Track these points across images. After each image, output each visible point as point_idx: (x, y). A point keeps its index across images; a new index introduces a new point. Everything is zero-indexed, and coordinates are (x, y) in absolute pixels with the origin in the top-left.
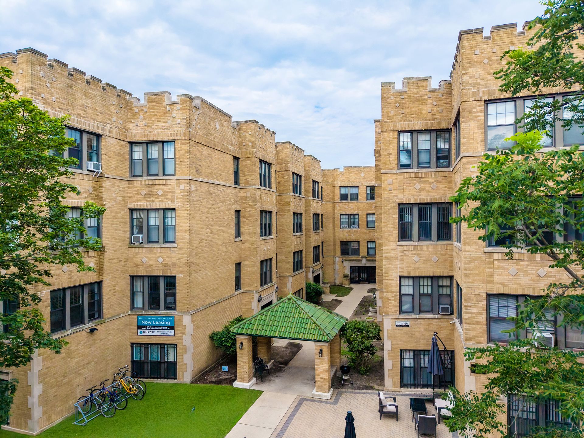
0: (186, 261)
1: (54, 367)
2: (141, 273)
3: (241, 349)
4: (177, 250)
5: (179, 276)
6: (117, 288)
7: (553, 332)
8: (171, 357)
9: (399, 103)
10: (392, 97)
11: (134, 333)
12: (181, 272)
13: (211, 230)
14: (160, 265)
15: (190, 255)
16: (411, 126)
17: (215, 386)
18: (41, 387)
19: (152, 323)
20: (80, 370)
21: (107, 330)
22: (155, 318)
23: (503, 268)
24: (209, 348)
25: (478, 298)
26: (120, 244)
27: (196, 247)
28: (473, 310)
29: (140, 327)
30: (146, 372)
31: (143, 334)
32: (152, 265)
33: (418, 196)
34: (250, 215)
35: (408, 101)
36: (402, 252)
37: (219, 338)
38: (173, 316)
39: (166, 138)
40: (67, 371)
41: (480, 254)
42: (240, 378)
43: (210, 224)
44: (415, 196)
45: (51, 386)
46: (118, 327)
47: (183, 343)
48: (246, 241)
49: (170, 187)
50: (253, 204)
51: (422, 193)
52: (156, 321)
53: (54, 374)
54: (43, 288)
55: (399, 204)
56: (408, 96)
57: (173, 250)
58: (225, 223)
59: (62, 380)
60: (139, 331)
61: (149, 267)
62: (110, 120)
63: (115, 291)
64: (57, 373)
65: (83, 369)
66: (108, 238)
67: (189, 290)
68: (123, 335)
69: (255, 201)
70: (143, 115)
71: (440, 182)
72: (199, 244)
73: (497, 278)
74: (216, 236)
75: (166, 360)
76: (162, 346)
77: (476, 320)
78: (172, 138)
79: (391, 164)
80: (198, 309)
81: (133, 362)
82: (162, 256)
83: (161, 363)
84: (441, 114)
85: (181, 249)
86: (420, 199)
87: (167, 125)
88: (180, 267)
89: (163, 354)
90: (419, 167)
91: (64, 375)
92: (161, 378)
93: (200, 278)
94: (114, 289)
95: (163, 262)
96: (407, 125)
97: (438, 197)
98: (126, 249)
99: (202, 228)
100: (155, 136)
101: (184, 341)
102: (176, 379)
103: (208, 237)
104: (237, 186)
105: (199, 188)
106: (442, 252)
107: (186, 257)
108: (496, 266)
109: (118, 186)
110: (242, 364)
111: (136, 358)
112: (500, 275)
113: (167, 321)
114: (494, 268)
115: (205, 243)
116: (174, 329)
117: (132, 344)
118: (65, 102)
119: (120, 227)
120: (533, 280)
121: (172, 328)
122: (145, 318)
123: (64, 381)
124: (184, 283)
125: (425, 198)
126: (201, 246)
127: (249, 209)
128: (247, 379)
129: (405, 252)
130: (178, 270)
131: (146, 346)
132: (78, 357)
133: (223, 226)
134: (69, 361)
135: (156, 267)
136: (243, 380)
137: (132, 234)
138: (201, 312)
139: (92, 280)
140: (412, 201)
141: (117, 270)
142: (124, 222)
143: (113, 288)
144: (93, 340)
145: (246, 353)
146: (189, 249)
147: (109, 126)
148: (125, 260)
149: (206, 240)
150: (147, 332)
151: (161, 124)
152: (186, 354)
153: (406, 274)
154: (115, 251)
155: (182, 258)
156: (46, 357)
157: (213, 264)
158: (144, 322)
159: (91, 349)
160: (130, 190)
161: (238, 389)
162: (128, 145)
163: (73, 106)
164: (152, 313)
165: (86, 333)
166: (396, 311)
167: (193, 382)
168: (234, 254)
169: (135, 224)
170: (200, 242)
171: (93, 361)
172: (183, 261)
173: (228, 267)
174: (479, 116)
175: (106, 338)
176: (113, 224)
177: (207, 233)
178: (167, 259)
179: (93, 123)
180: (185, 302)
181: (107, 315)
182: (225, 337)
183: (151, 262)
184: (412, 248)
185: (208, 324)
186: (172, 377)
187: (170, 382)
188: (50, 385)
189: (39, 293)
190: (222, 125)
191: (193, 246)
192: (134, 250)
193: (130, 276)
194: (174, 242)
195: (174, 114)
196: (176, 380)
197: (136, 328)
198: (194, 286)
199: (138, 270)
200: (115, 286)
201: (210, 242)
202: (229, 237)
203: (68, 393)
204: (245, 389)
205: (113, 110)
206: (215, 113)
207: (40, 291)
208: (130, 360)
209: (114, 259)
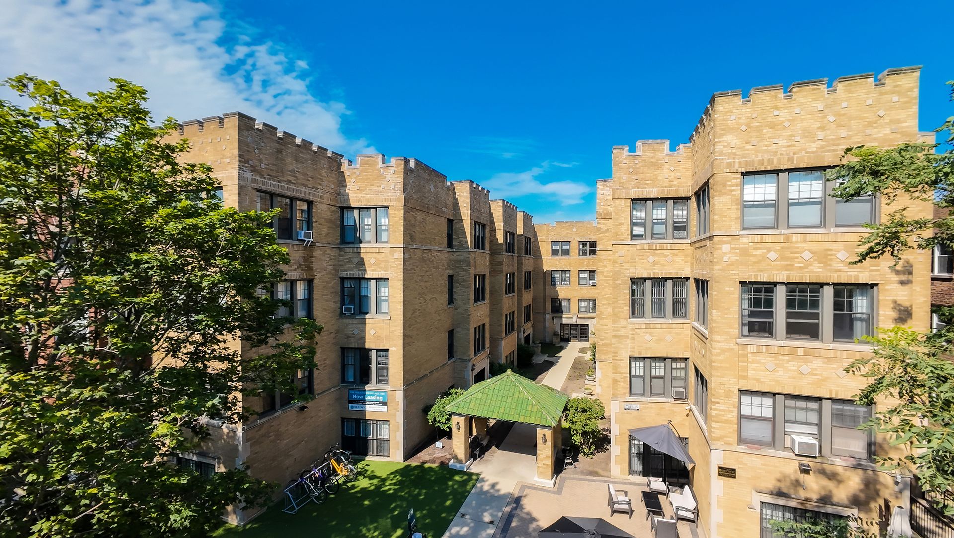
0: (400, 334)
1: (263, 451)
2: (353, 346)
3: (458, 429)
4: (390, 322)
5: (391, 349)
6: (328, 362)
7: (816, 436)
9: (632, 168)
10: (625, 162)
11: (345, 409)
12: (395, 346)
13: (425, 299)
14: (373, 337)
15: (404, 328)
16: (645, 193)
20: (290, 451)
21: (317, 407)
23: (759, 362)
25: (728, 394)
26: (331, 315)
27: (410, 318)
28: (722, 407)
30: (357, 448)
32: (364, 337)
33: (652, 270)
34: (464, 281)
35: (642, 166)
36: (633, 330)
38: (385, 391)
39: (379, 204)
41: (732, 345)
43: (424, 293)
44: (649, 269)
46: (329, 403)
47: (395, 420)
48: (459, 307)
49: (383, 255)
50: (467, 268)
51: (657, 267)
55: (631, 279)
56: (643, 161)
57: (384, 322)
58: (438, 291)
59: (271, 465)
60: (350, 405)
61: (360, 339)
62: (320, 184)
65: (293, 450)
66: (318, 310)
68: (334, 410)
69: (469, 265)
70: (355, 178)
71: (676, 255)
72: (412, 315)
73: (750, 373)
74: (429, 305)
75: (379, 437)
76: (375, 422)
77: (726, 418)
78: (385, 204)
79: (622, 235)
80: (411, 384)
81: (343, 437)
82: (375, 328)
83: (373, 439)
84: (679, 181)
85: (394, 321)
86: (654, 273)
87: (381, 189)
88: (392, 340)
89: (375, 430)
90: (653, 238)
91: (273, 459)
92: (373, 455)
93: (413, 351)
95: (375, 335)
96: (641, 193)
97: (673, 271)
98: (337, 320)
99: (416, 298)
100: (368, 200)
101: (397, 417)
102: (389, 456)
103: (421, 306)
104: (450, 250)
105: (413, 255)
106: (677, 331)
107: (399, 329)
108: (750, 360)
109: (329, 254)
111: (347, 433)
112: (754, 370)
113: (379, 396)
114: (747, 362)
115: (419, 313)
116: (387, 406)
117: (343, 420)
118: (274, 168)
119: (331, 297)
120: (794, 378)
121: (384, 404)
124: (398, 357)
125: (660, 272)
127: (462, 274)
128: (464, 460)
129: (636, 330)
130: (390, 343)
131: (357, 421)
133: (436, 293)
135: (368, 339)
136: (459, 462)
137: (343, 303)
138: (414, 386)
140: (645, 276)
141: (328, 344)
142: (335, 292)
144: (302, 419)
145: (463, 433)
146: (402, 322)
147: (321, 191)
148: (336, 332)
149: (419, 310)
151: (374, 188)
152: (399, 431)
153: (636, 355)
154: (325, 323)
155: (395, 331)
156: (255, 442)
157: (427, 335)
159: (301, 428)
160: (341, 258)
162: (339, 210)
163: (282, 172)
165: (294, 413)
166: (625, 394)
167: (405, 460)
168: (446, 322)
169: (346, 293)
170: (413, 313)
171: (303, 441)
172: (397, 334)
173: (441, 336)
174: (734, 190)
175: (316, 416)
176: (324, 295)
177: (420, 303)
178: (380, 332)
179: (303, 189)
180: (398, 377)
181: (317, 390)
183: (362, 335)
184: (644, 326)
186: (385, 454)
187: (383, 460)
190: (436, 187)
191: (407, 318)
192: (345, 321)
193: (341, 348)
194: (387, 314)
195: (388, 177)
196: (389, 458)
197: (347, 402)
198: (407, 360)
199: (347, 342)
201: (423, 312)
202: (442, 304)
205: (324, 174)
206: (430, 174)
208: (341, 436)
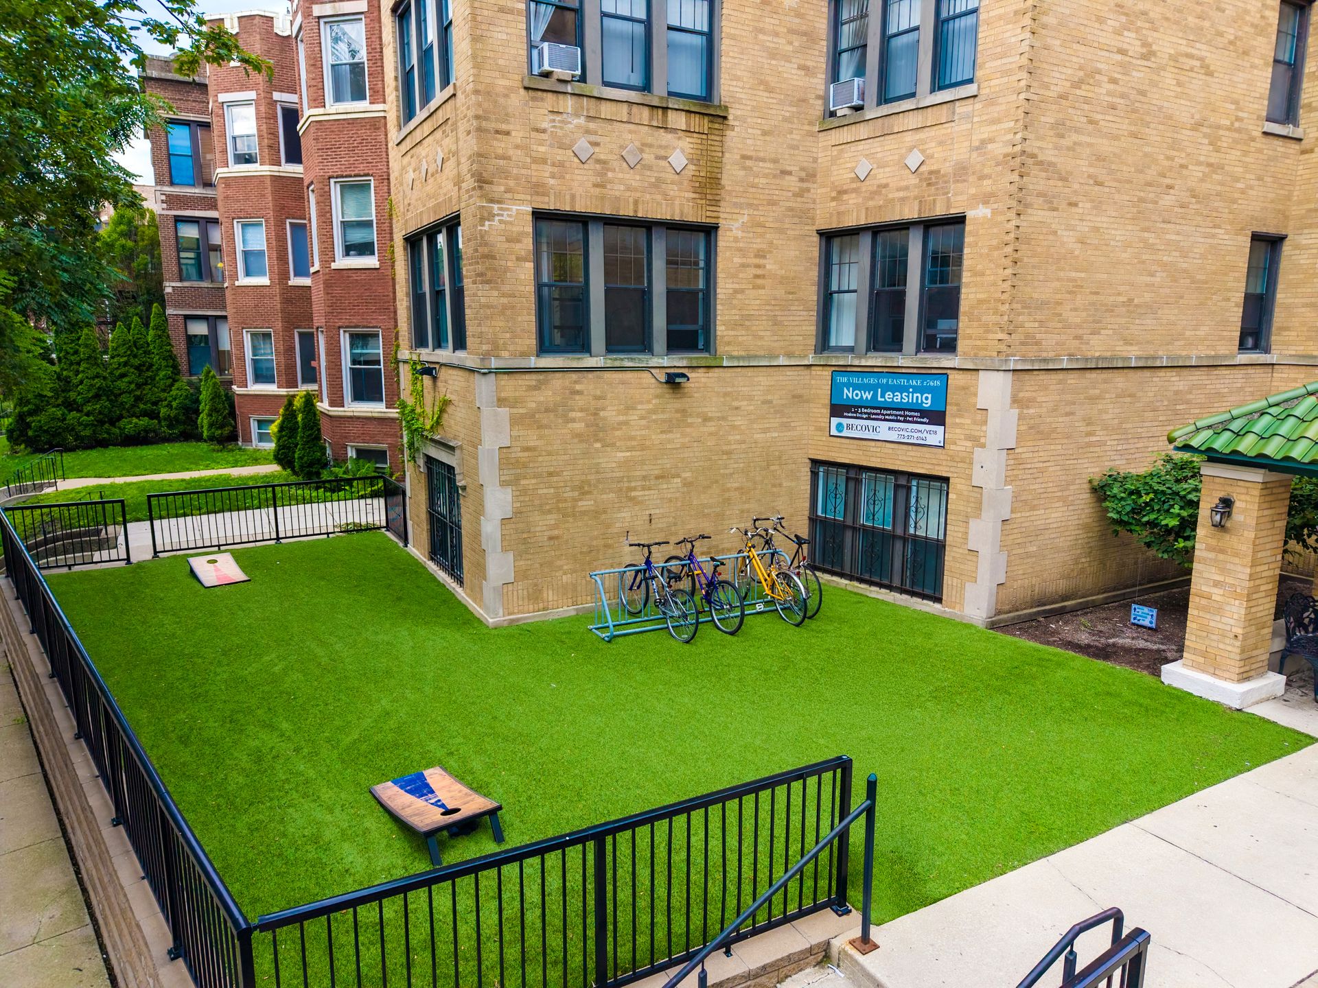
0: (1009, 150)
1: (549, 454)
2: (850, 221)
3: (1220, 526)
4: (978, 106)
5: (977, 214)
6: (770, 265)
8: (927, 526)
11: (820, 429)
12: (986, 199)
13: (1145, 44)
14: (914, 180)
15: (1028, 120)
17: (1080, 660)
18: (509, 498)
19: (875, 396)
20: (634, 489)
21: (726, 394)
22: (885, 381)
24: (1086, 527)
26: (788, 111)
27: (1061, 97)
29: (838, 410)
30: (847, 558)
31: (845, 433)
32: (886, 186)
37: (1132, 493)
38: (943, 374)
40: (592, 477)
42: (1195, 651)
43: (1144, 13)
45: (541, 505)
46: (769, 397)
47: (970, 477)
52: (887, 388)
53: (550, 474)
54: (508, 196)
57: (960, 108)
58: (1220, 34)
59: (575, 500)
60: (835, 421)
61: (875, 193)
63: (759, 272)
64: (558, 474)
65: (644, 488)
66: (738, 79)
67: (1009, 271)
68: (785, 426)
72: (1077, 84)
74: (1169, 79)
75: (912, 531)
76: (903, 481)
80: (1045, 360)
81: (813, 520)
82: (923, 142)
83: (894, 537)
85: (991, 102)
88: (982, 178)
89: (901, 511)
91: (581, 488)
92: (890, 588)
93: (1068, 238)
94: (758, 266)
95: (923, 168)
98: (810, 134)
99: (1101, 20)
101: (976, 467)
102: (939, 600)
103: (1125, 68)
107: (1009, 130)
110: (1217, 594)
111: (825, 510)
113: (921, 390)
115: (1109, 93)
116: (943, 424)
117: (815, 463)
119: (790, 48)
121: (936, 417)
122: (855, 380)
123: (580, 503)
124: (995, 242)
126: (1087, 100)
128: (1235, 667)
130: (973, 191)
131: (854, 472)
132: (629, 449)
133: (1209, 43)
134: (597, 450)
135: (899, 189)
136: (1212, 665)
137: (833, 80)
138: (1061, 375)
139: (677, 211)
141: (772, 203)
142: (805, 34)
143: (757, 261)
144: (677, 411)
145: (1246, 548)
146: (1022, 96)
148: (803, 174)
149: (1114, 81)
150: (857, 427)
152: (978, 516)
154: (765, 133)
155: (991, 140)
156: (523, 416)
157: (1141, 200)
158: (849, 394)
159: (670, 436)
161: (1181, 697)
164: (876, 360)
165: (653, 381)
167: (993, 626)
168: (1251, 188)
169: (844, 42)
170: (1081, 81)
171: (678, 476)
172: (998, 149)
173: (1213, 236)
175: (724, 418)
176: (762, 31)
177: (1122, 52)
178: (938, 153)
180: (991, 318)
181: (729, 343)
182: (1155, 492)
183: (882, 176)
185: (1089, 434)
186: (927, 592)
187: (918, 607)
188: (537, 502)
189: (496, 206)
191: (1046, 86)
192: (835, 136)
193: (822, 234)
196: (937, 606)
197: (827, 411)
198: (1035, 261)
199: (842, 208)
200: (760, 254)
201: (1133, 95)
202: (1236, 102)
203: (594, 543)
204: (1218, 704)
207: (499, 202)
208: (807, 513)
209: (763, 160)
